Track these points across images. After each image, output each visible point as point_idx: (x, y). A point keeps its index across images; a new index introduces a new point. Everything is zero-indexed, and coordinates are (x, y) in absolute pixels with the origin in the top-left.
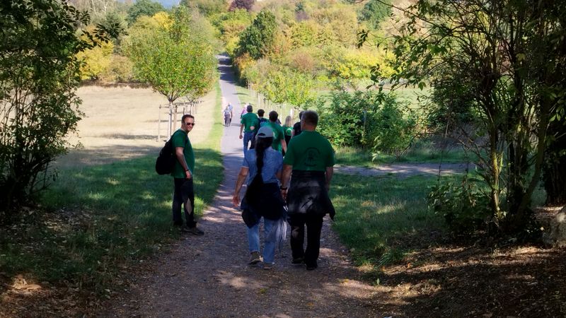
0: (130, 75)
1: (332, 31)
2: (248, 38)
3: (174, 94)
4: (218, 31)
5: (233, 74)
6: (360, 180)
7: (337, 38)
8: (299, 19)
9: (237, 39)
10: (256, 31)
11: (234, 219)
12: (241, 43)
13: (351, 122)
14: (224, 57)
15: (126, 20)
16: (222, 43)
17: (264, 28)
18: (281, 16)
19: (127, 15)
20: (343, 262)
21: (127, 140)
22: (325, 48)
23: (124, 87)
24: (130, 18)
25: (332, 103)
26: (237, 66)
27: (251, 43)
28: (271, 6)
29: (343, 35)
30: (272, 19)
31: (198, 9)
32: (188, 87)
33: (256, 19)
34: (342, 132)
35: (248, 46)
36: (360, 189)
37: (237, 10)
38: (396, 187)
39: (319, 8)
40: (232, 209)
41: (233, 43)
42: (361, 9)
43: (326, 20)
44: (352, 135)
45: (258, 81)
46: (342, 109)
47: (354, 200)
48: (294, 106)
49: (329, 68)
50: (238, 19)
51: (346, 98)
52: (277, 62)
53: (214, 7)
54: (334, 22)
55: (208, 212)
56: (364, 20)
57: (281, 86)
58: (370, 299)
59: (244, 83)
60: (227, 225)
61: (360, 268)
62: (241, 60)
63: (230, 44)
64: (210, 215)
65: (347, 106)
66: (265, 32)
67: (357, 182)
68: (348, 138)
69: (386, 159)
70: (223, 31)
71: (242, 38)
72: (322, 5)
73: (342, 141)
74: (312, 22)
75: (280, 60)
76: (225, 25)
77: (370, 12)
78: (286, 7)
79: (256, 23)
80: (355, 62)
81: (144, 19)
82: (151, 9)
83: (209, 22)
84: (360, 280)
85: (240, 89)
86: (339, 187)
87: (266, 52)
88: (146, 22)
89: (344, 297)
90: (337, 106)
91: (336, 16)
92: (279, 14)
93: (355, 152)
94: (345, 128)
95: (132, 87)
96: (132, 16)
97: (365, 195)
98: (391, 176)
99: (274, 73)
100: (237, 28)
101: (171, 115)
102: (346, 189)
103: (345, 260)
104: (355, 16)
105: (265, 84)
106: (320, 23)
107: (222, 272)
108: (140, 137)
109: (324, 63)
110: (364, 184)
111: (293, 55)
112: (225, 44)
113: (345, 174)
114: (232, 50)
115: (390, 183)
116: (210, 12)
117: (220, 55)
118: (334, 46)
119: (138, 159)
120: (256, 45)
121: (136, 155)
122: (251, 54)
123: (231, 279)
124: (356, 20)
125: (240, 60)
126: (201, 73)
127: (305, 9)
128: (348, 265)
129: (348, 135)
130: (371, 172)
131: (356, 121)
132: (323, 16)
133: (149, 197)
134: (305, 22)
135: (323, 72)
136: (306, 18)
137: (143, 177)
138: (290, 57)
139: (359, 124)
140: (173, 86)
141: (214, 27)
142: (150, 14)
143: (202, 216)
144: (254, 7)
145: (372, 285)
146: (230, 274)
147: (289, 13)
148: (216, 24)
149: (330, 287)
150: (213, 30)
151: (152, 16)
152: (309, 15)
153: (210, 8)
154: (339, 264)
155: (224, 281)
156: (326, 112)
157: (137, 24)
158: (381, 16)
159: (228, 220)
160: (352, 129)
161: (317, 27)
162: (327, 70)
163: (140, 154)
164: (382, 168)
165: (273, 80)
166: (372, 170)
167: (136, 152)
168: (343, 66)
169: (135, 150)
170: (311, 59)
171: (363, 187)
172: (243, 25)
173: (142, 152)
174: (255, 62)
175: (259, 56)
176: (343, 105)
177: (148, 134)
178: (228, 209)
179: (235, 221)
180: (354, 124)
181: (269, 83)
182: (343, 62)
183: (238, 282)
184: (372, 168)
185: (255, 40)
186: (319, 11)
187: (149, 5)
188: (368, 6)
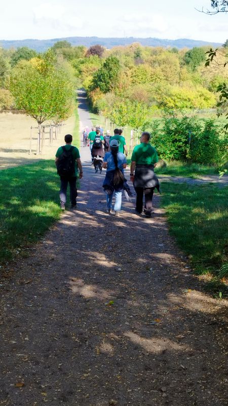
0: (12, 104)
1: (161, 73)
2: (99, 77)
3: (42, 118)
4: (77, 72)
5: (87, 104)
6: (187, 188)
7: (165, 78)
8: (136, 63)
9: (91, 78)
10: (105, 71)
11: (85, 223)
12: (94, 81)
13: (180, 141)
14: (82, 92)
15: (10, 63)
16: (80, 81)
17: (111, 69)
18: (124, 61)
19: (11, 59)
20: (183, 270)
21: (6, 153)
22: (156, 85)
23: (7, 113)
24: (12, 61)
25: (164, 125)
26: (91, 98)
27: (101, 81)
28: (116, 53)
29: (169, 76)
30: (117, 62)
31: (62, 55)
32: (53, 112)
33: (105, 62)
34: (172, 149)
35: (99, 83)
36: (189, 197)
37: (91, 56)
38: (218, 195)
39: (151, 55)
40: (84, 213)
41: (88, 80)
42: (182, 57)
43: (157, 65)
44: (179, 151)
45: (106, 109)
46: (172, 131)
47: (185, 206)
48: (134, 128)
49: (158, 100)
50: (92, 63)
51: (176, 122)
52: (120, 96)
53: (74, 54)
54: (163, 66)
55: (65, 215)
56: (184, 64)
57: (124, 113)
58: (214, 315)
59: (95, 111)
60: (79, 228)
61: (201, 277)
62: (94, 93)
63: (85, 81)
64: (66, 218)
65: (176, 129)
66: (111, 73)
67: (186, 190)
68: (177, 154)
69: (206, 171)
70: (80, 72)
71: (95, 77)
72: (154, 54)
73: (172, 156)
74: (146, 66)
75: (123, 94)
76: (82, 67)
77: (189, 59)
78: (127, 55)
79: (105, 65)
80: (179, 96)
81: (23, 62)
82: (28, 55)
83: (70, 65)
84: (201, 291)
85: (92, 115)
86: (172, 195)
87: (112, 87)
88: (24, 64)
89: (189, 311)
90: (168, 128)
91: (164, 62)
92: (122, 60)
93: (182, 165)
94: (174, 146)
95: (14, 113)
96: (14, 60)
97: (194, 202)
98: (212, 185)
99: (118, 104)
100: (91, 69)
101: (40, 134)
102: (177, 197)
103: (184, 267)
104: (178, 62)
105: (111, 111)
106: (153, 67)
107: (73, 279)
108: (16, 151)
109: (155, 97)
110: (192, 192)
111: (132, 90)
112: (82, 82)
113: (176, 183)
114: (87, 86)
115: (212, 191)
116: (71, 57)
117: (78, 90)
118: (163, 84)
119: (12, 169)
120: (105, 82)
121: (12, 165)
122: (101, 89)
123: (81, 286)
124: (178, 65)
125: (92, 94)
126: (63, 102)
127: (141, 56)
128: (188, 273)
129: (177, 151)
130: (196, 181)
131: (184, 140)
132: (154, 62)
133: (16, 202)
134: (142, 66)
135: (154, 104)
136: (142, 63)
137: (14, 184)
138: (130, 91)
139: (186, 143)
140: (41, 111)
141: (74, 69)
142: (27, 59)
143: (59, 219)
144: (104, 54)
145: (214, 298)
146: (80, 282)
147: (129, 59)
148: (75, 67)
149: (174, 298)
150: (74, 71)
151: (29, 60)
152: (144, 61)
153: (71, 54)
154: (180, 272)
155: (75, 290)
156: (159, 133)
157: (17, 66)
158: (197, 62)
159: (81, 223)
160: (180, 147)
161: (150, 70)
162: (157, 101)
163: (15, 165)
164: (204, 179)
165: (117, 109)
166: (196, 180)
167: (11, 163)
168: (169, 99)
169: (11, 161)
170: (145, 93)
171: (191, 194)
172: (96, 67)
173: (17, 163)
174: (104, 95)
175: (107, 91)
176: (173, 127)
177: (22, 149)
178: (81, 213)
179: (87, 225)
180: (181, 143)
181: (114, 111)
182: (169, 96)
183: (87, 291)
184: (196, 179)
185: (104, 79)
186: (151, 58)
187: (26, 52)
188: (188, 55)
